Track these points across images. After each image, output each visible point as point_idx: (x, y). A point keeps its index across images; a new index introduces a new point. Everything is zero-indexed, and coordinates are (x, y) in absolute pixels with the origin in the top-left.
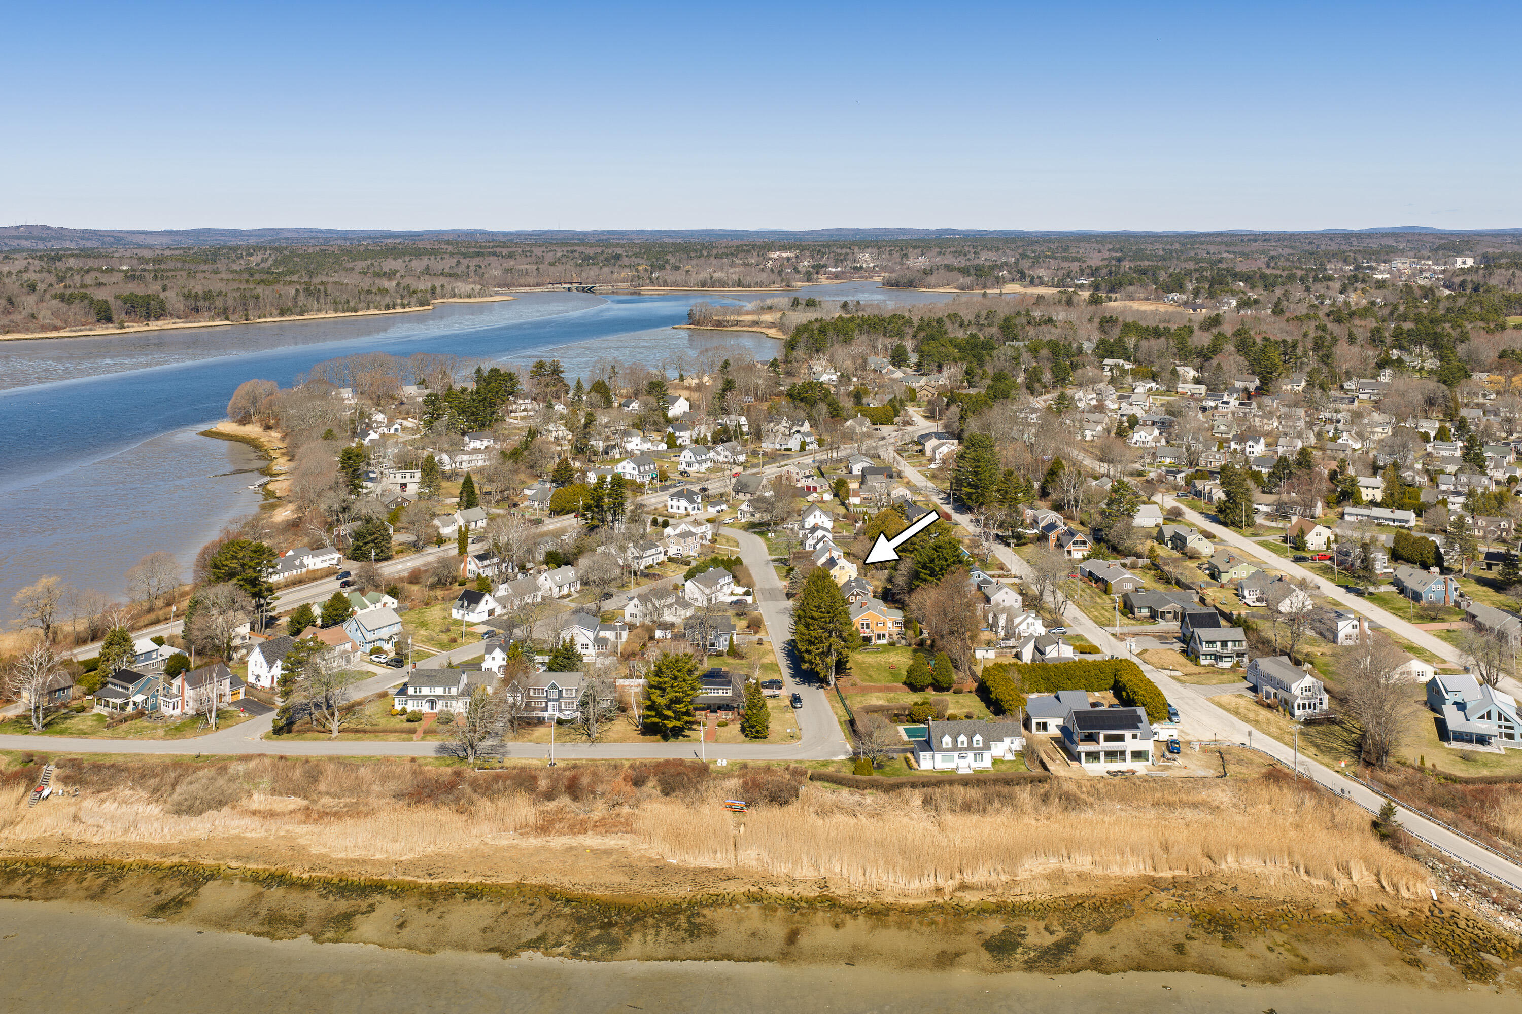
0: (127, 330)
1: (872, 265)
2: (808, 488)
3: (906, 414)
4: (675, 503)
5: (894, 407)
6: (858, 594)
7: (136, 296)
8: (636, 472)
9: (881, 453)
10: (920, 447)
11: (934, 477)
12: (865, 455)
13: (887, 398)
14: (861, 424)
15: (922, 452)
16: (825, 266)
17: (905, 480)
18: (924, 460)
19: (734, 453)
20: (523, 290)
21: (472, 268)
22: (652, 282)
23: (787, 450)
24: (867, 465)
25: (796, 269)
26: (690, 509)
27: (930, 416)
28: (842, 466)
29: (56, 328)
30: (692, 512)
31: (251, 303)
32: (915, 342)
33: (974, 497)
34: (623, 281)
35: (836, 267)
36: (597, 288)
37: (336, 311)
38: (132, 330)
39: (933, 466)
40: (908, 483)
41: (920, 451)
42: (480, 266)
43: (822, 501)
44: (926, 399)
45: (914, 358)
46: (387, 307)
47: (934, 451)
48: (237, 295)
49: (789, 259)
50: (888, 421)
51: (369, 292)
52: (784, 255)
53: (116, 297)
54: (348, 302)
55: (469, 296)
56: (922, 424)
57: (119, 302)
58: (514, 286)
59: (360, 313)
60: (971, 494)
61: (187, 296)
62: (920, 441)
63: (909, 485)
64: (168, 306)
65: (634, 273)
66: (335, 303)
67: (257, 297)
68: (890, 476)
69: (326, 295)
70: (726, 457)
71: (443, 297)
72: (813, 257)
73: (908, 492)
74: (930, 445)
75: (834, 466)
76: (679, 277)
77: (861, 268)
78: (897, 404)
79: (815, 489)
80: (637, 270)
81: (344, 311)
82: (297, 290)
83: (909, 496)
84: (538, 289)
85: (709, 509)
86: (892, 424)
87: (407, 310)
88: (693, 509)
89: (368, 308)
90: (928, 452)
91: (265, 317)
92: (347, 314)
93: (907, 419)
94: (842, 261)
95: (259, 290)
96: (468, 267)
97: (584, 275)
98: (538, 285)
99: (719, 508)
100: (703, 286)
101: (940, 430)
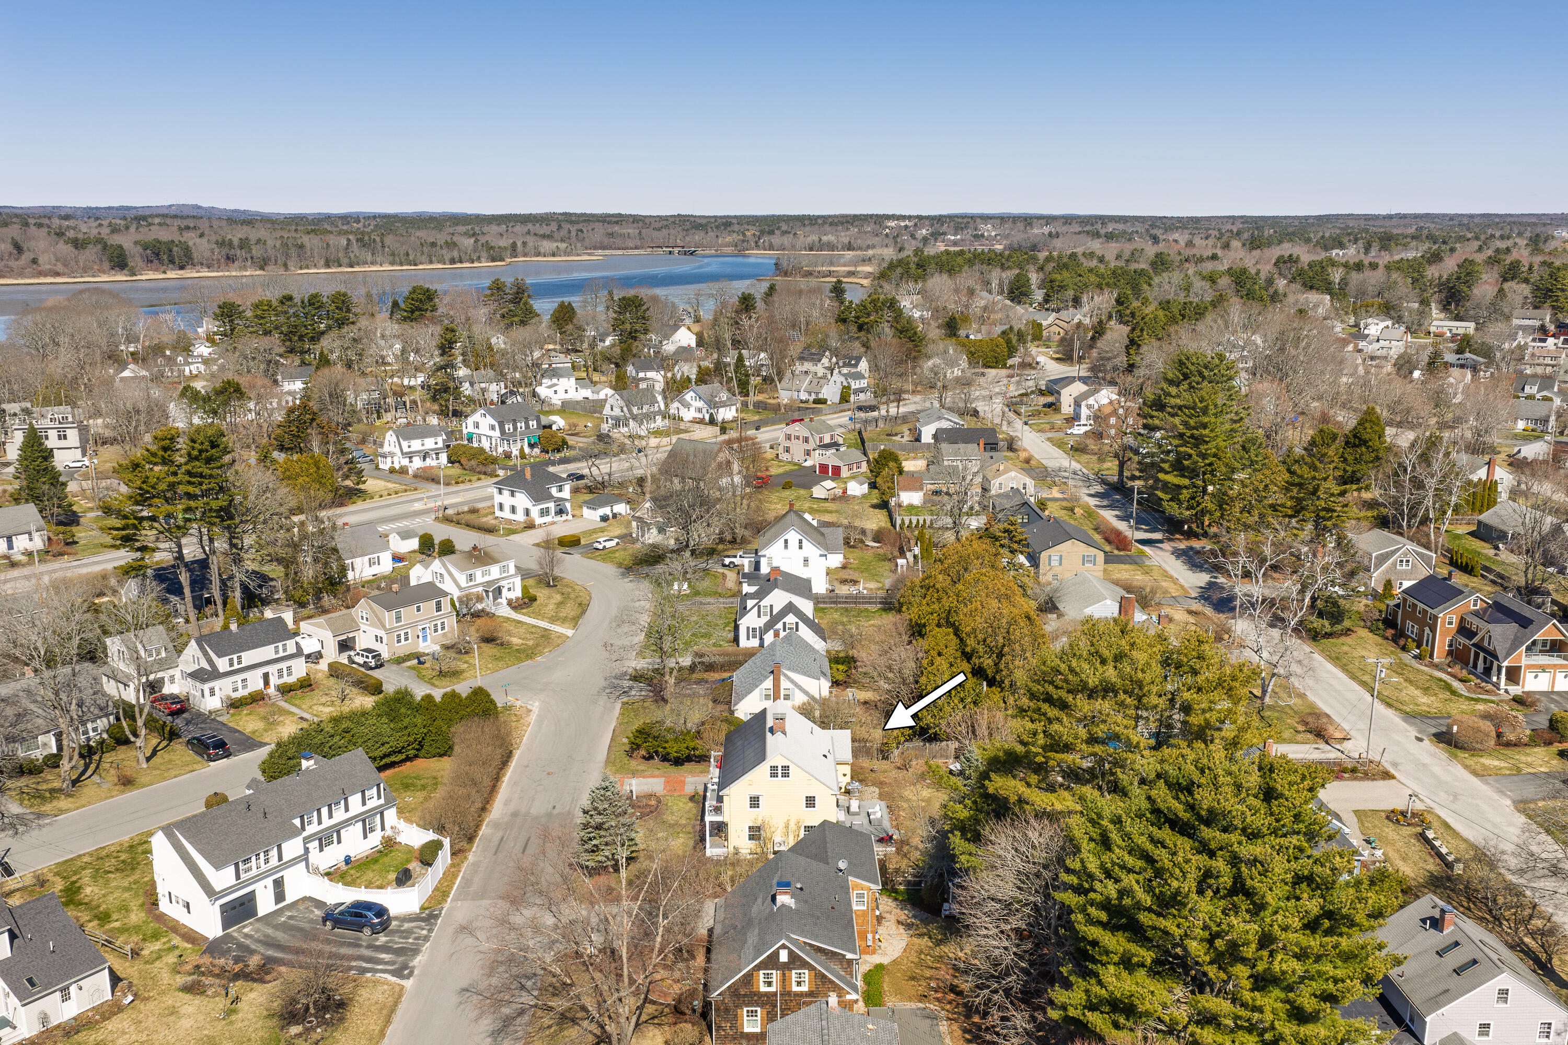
0: (139, 277)
1: (993, 234)
2: (824, 468)
3: (1027, 353)
4: (505, 498)
5: (1009, 342)
6: (795, 961)
7: (159, 242)
8: (497, 433)
9: (981, 406)
10: (1050, 399)
11: (1078, 449)
12: (949, 409)
13: (999, 329)
14: (952, 364)
15: (1053, 407)
16: (944, 234)
17: (1023, 455)
18: (1058, 420)
19: (713, 404)
20: (620, 252)
21: (573, 234)
22: (757, 246)
23: (818, 401)
24: (945, 424)
25: (913, 236)
26: (535, 512)
27: (1066, 357)
28: (905, 429)
29: (58, 274)
30: (539, 521)
31: (293, 252)
32: (1041, 275)
33: (1185, 494)
34: (727, 245)
35: (955, 235)
36: (700, 251)
37: (392, 264)
38: (144, 277)
39: (1079, 430)
40: (1027, 461)
41: (1049, 405)
42: (581, 231)
43: (844, 497)
44: (1057, 338)
45: (1039, 295)
46: (453, 261)
47: (1077, 404)
48: (278, 243)
49: (906, 227)
50: (996, 361)
51: (433, 244)
52: (903, 224)
53: (136, 243)
54: (408, 254)
55: (554, 255)
56: (1052, 368)
57: (139, 249)
58: (611, 248)
59: (421, 267)
60: (1179, 487)
61: (221, 244)
62: (1052, 389)
63: (1028, 465)
64: (196, 255)
65: (741, 237)
66: (393, 254)
67: (301, 247)
68: (992, 447)
69: (383, 247)
70: (700, 410)
71: (525, 255)
72: (932, 225)
73: (1030, 483)
74: (1067, 396)
75: (888, 428)
76: (787, 240)
77: (982, 235)
78: (1014, 340)
79: (837, 470)
80: (744, 235)
81: (401, 264)
82: (349, 240)
83: (1031, 490)
84: (636, 252)
85: (586, 512)
86: (1004, 366)
87: (476, 265)
88: (544, 512)
89: (431, 262)
90: (1067, 408)
91: (307, 268)
92: (405, 268)
93: (1028, 360)
94: (962, 229)
95: (306, 240)
96: (569, 232)
97: (688, 239)
98: (636, 248)
99: (606, 511)
100: (811, 249)
101: (1083, 373)
